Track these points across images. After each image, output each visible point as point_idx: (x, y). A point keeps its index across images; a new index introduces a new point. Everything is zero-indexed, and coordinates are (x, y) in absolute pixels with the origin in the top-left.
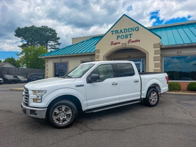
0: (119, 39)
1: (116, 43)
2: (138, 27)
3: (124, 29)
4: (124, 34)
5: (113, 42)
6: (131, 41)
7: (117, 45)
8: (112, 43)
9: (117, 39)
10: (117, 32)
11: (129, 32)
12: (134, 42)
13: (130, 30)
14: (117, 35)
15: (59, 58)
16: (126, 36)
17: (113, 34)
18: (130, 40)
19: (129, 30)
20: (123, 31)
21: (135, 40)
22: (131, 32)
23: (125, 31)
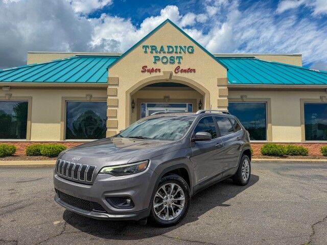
0: (159, 62)
1: (153, 69)
2: (192, 47)
3: (169, 47)
4: (169, 56)
5: (146, 67)
6: (180, 70)
7: (154, 74)
8: (144, 69)
9: (155, 63)
10: (154, 48)
11: (176, 53)
12: (185, 71)
13: (179, 50)
14: (155, 54)
15: (4, 89)
16: (172, 60)
17: (146, 52)
18: (179, 67)
19: (176, 50)
20: (166, 50)
21: (186, 68)
22: (180, 52)
23: (169, 50)
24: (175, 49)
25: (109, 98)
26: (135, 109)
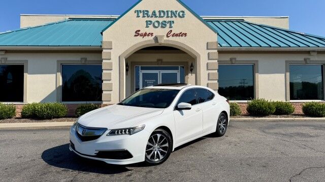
0: (151, 26)
1: (146, 33)
2: (183, 12)
3: (160, 11)
4: (161, 20)
5: (139, 31)
6: (172, 33)
7: (146, 38)
8: (137, 33)
9: (147, 27)
10: (146, 13)
11: (168, 17)
12: (177, 35)
13: (170, 15)
14: (147, 19)
16: (164, 24)
18: (171, 31)
19: (168, 14)
20: (158, 14)
21: (178, 32)
22: (172, 17)
23: (160, 14)
24: (166, 13)
25: (104, 61)
26: (129, 72)
